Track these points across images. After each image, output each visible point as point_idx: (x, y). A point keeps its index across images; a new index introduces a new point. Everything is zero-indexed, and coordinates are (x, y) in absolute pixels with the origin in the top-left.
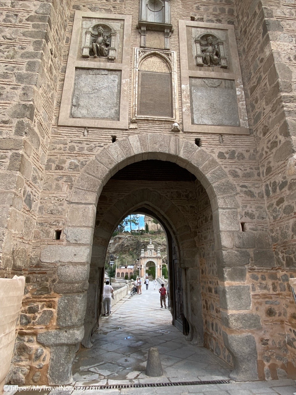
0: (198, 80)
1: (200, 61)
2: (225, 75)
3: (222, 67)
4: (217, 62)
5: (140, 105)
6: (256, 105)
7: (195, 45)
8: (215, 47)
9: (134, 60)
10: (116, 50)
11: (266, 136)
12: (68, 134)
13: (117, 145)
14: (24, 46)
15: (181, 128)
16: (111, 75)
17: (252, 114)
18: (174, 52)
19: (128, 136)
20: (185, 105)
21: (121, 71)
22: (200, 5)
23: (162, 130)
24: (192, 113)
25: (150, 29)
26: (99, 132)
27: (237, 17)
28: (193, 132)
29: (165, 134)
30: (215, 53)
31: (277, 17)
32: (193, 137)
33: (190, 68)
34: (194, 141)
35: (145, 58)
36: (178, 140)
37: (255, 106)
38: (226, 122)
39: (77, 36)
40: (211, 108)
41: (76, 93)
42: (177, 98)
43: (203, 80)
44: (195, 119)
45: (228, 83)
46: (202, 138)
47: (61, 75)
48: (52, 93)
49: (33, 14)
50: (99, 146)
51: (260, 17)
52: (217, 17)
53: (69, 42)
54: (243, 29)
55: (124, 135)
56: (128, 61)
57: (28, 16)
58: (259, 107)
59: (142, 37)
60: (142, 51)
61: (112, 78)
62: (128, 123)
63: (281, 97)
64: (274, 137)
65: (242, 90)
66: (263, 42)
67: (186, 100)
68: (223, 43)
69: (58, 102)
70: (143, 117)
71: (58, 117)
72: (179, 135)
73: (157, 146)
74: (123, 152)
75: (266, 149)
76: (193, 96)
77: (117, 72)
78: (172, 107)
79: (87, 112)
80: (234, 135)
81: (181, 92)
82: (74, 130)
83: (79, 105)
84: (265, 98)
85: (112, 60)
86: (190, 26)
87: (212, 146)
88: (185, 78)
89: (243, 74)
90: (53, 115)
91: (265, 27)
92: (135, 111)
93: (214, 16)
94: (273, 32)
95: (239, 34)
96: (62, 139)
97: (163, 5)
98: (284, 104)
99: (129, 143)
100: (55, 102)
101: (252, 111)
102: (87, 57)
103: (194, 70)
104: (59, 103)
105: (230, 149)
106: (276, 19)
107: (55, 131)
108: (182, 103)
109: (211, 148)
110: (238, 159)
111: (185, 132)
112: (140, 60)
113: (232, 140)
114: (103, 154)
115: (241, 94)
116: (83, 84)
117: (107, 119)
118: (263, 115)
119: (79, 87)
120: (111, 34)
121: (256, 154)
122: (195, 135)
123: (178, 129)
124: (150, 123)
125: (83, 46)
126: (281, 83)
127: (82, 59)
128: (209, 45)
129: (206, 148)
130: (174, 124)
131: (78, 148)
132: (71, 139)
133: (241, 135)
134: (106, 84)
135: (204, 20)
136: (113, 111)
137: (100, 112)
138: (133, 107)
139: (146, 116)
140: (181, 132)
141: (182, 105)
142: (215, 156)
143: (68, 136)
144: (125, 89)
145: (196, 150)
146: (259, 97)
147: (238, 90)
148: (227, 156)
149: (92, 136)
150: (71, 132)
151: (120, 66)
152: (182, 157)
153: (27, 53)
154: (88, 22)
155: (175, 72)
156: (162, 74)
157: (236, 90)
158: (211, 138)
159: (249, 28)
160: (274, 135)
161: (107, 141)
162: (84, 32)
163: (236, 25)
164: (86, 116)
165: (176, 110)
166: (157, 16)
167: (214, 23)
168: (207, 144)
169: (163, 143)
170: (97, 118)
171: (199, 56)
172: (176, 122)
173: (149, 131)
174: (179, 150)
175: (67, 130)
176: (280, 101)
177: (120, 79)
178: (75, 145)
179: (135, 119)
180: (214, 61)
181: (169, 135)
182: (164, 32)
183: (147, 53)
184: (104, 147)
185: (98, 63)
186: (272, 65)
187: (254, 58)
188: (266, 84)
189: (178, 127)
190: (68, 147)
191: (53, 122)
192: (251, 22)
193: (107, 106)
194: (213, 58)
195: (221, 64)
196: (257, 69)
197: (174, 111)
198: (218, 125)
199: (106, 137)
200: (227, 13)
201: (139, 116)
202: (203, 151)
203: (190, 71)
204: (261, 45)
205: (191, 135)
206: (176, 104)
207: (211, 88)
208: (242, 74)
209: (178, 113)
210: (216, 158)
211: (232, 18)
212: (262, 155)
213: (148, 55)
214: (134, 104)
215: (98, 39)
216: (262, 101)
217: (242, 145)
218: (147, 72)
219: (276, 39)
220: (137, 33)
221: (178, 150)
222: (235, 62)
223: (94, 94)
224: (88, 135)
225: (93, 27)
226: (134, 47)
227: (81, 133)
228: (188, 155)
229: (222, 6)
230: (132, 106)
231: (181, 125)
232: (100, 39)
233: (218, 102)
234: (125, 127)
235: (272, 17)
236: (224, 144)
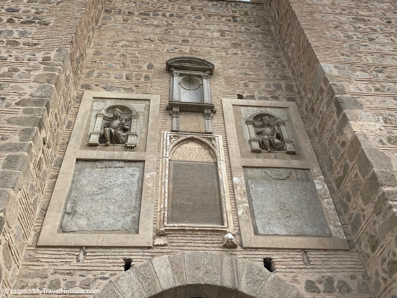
0: (255, 170)
1: (256, 145)
2: (295, 163)
3: (288, 153)
4: (280, 146)
5: (172, 208)
6: (350, 204)
7: (246, 126)
8: (274, 128)
9: (163, 148)
10: (137, 136)
11: (376, 252)
12: (50, 260)
13: (132, 274)
14: (6, 136)
15: (239, 241)
16: (129, 167)
17: (346, 217)
18: (219, 135)
19: (151, 257)
20: (241, 206)
21: (144, 161)
22: (247, 81)
23: (208, 245)
24: (253, 217)
25: (184, 109)
26: (103, 254)
27: (299, 93)
28: (259, 248)
29: (213, 253)
30: (275, 136)
31: (351, 94)
32: (260, 256)
33: (242, 156)
34: (263, 263)
35: (179, 145)
36: (236, 261)
37: (347, 205)
38: (308, 230)
39: (83, 119)
40: (281, 209)
41: (74, 194)
42: (227, 196)
43: (264, 170)
44: (258, 226)
45: (300, 174)
46: (275, 257)
47: (54, 170)
48: (35, 196)
49: (26, 97)
50: (101, 278)
51: (329, 94)
52: (272, 94)
53: (72, 127)
54: (309, 107)
55: (145, 257)
56: (155, 149)
57: (20, 99)
58: (354, 207)
59: (175, 119)
60: (174, 136)
61: (130, 171)
62: (152, 237)
63: (384, 193)
64: (391, 254)
65: (323, 182)
66: (340, 122)
67: (242, 198)
68: (284, 123)
69: (43, 209)
70: (177, 225)
71: (39, 233)
72: (236, 253)
73: (201, 274)
74: (143, 287)
75: (382, 274)
76: (251, 193)
77: (139, 164)
78: (221, 209)
79: (86, 223)
80: (325, 250)
81: (233, 187)
82: (62, 253)
83: (75, 212)
84: (360, 194)
85: (131, 148)
86: (238, 105)
87: (292, 270)
88: (237, 168)
89: (321, 161)
90: (32, 229)
91: (339, 106)
92: (164, 217)
93: (268, 93)
94: (351, 110)
95: (305, 112)
96: (40, 268)
97: (201, 83)
98: (391, 203)
99: (153, 270)
100: (38, 209)
101: (345, 213)
102: (96, 145)
103: (248, 157)
104: (45, 210)
105: (324, 275)
106: (350, 96)
107: (30, 256)
108: (235, 203)
109: (293, 274)
110: (339, 291)
111: (245, 248)
112: (171, 147)
113: (323, 259)
114: (107, 292)
115: (323, 189)
116: (85, 182)
117: (118, 231)
118: (364, 219)
119: (78, 185)
120: (131, 116)
121: (367, 282)
122: (263, 253)
123: (233, 243)
124: (187, 235)
125: (90, 131)
126: (379, 174)
127: (88, 147)
128: (266, 126)
129: (283, 274)
130: (226, 236)
131: (65, 282)
132: (56, 267)
133: (337, 250)
134: (121, 180)
135: (256, 97)
136: (129, 219)
137: (109, 221)
138: (161, 211)
139: (180, 225)
140: (239, 248)
141: (236, 205)
142: (301, 288)
143: (51, 263)
144: (149, 185)
145: (267, 279)
146: (351, 193)
147: (318, 183)
148: (321, 287)
149: (91, 261)
150: (57, 256)
151: (143, 156)
152: (245, 291)
153: (9, 144)
154: (101, 103)
155: (222, 160)
156: (203, 163)
157: (314, 183)
158: (289, 256)
159: (317, 105)
160: (390, 251)
161: (116, 268)
162: (94, 114)
163: (299, 102)
164: (85, 229)
165: (228, 214)
166: (194, 94)
167: (269, 100)
168: (284, 267)
169: (210, 267)
170: (103, 231)
171: (254, 140)
172: (229, 232)
173: (185, 248)
174: (238, 278)
175: (51, 252)
176: (384, 198)
177: (141, 173)
178: (60, 277)
179: (163, 229)
180: (276, 145)
181: (220, 253)
182: (204, 113)
183: (182, 139)
184: (110, 279)
185: (112, 153)
186: (360, 150)
187: (331, 140)
188: (356, 175)
189: (234, 241)
190: (48, 282)
191: (30, 241)
192: (318, 99)
193: (120, 212)
194: (274, 142)
195: (286, 149)
196: (339, 155)
197: (225, 216)
198: (297, 235)
199: (115, 261)
200: (284, 89)
201: (169, 225)
202: (279, 279)
203: (244, 159)
204: (338, 126)
205: (256, 253)
206: (227, 204)
207: (277, 181)
208: (318, 160)
209: (231, 218)
210: (303, 291)
211: (292, 94)
212: (378, 284)
213: (182, 141)
214: (162, 206)
215: (112, 123)
216: (356, 198)
217: (341, 266)
218: (182, 162)
219: (356, 119)
220: (168, 115)
221: (236, 279)
222: (306, 146)
223: (101, 195)
224: (84, 259)
225: (107, 109)
226: (163, 132)
227: (74, 256)
228: (255, 288)
229: (276, 82)
230: (159, 210)
231: (238, 237)
232: (116, 123)
233: (290, 200)
234: (147, 243)
235: (345, 94)
236: (312, 267)
